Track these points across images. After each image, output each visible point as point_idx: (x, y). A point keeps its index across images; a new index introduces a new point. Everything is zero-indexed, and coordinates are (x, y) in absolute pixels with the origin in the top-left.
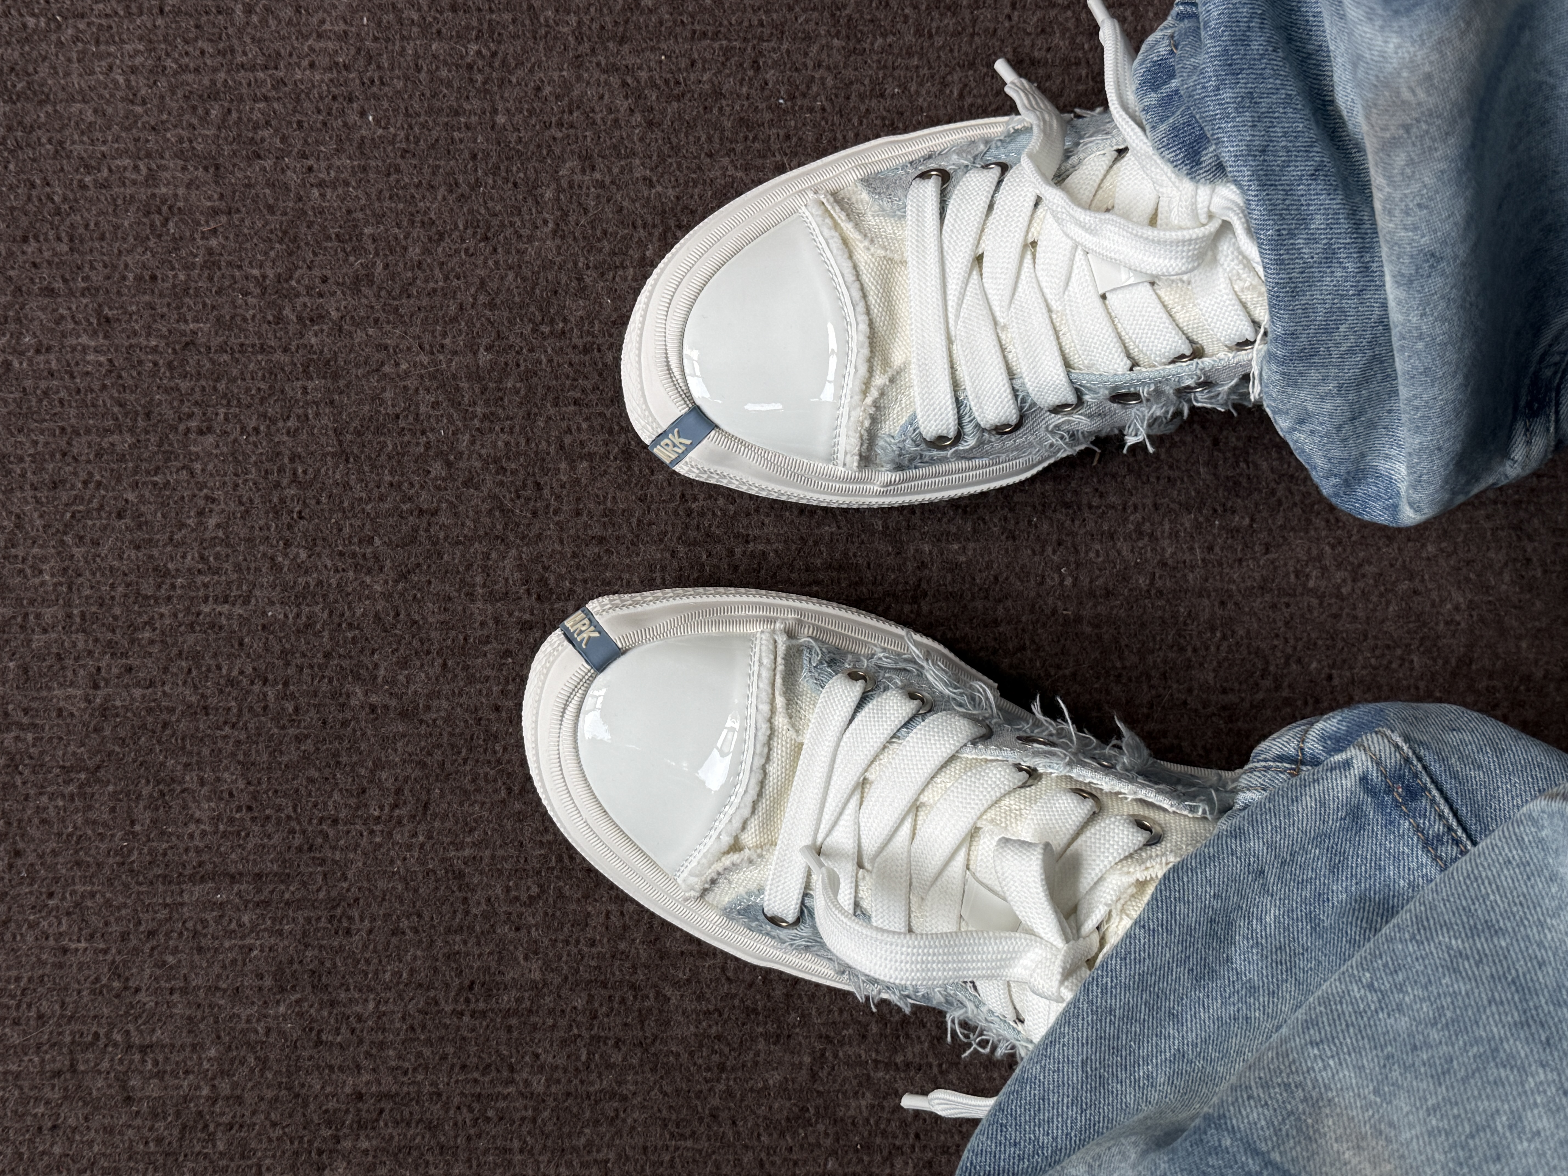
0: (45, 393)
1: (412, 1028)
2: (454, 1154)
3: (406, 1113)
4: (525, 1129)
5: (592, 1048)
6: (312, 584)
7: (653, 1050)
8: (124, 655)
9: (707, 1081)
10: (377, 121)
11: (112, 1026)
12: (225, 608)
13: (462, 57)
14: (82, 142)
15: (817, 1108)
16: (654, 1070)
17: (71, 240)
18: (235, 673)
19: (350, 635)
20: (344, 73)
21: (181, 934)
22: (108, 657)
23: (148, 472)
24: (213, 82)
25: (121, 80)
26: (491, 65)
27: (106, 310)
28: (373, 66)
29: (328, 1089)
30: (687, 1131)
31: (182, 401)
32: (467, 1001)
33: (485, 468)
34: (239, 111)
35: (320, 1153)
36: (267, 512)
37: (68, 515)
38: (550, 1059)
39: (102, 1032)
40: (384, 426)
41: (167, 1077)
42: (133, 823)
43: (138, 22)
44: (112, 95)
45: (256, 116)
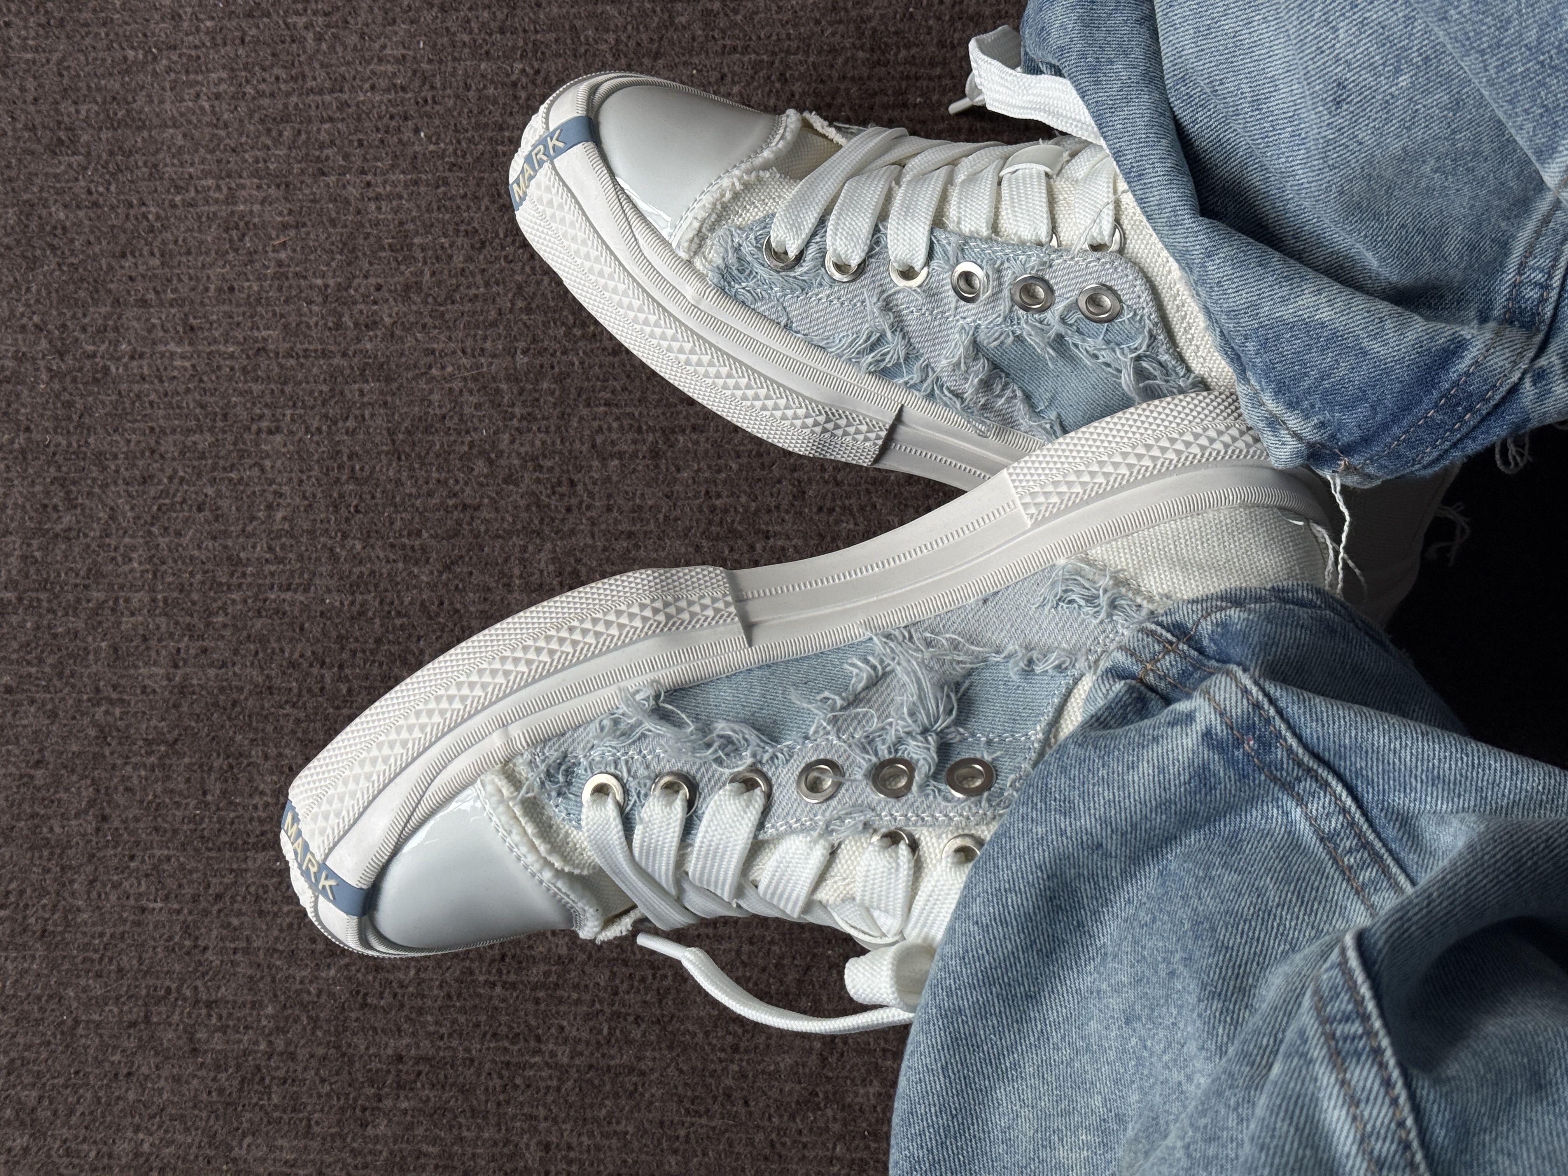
0: (138, 396)
1: (449, 996)
2: (485, 1118)
3: (442, 1076)
4: (550, 1098)
5: (613, 1025)
6: (366, 573)
7: (670, 1029)
8: (202, 637)
9: (721, 1061)
10: (429, 138)
11: (183, 981)
12: (288, 596)
13: (508, 75)
14: (173, 165)
15: (826, 1092)
16: (670, 1048)
17: (162, 255)
18: (296, 656)
19: (398, 622)
20: (401, 94)
21: (244, 898)
22: (186, 639)
23: (224, 469)
24: (286, 106)
25: (207, 107)
26: (533, 82)
27: (191, 320)
28: (427, 87)
29: (372, 1051)
30: (702, 1109)
31: (254, 404)
32: (500, 972)
33: (524, 467)
34: (308, 133)
35: (364, 1110)
36: (327, 507)
37: (155, 508)
38: (574, 1033)
39: (174, 986)
40: (432, 426)
41: (229, 1031)
42: (205, 793)
43: (223, 52)
44: (199, 121)
45: (323, 136)
